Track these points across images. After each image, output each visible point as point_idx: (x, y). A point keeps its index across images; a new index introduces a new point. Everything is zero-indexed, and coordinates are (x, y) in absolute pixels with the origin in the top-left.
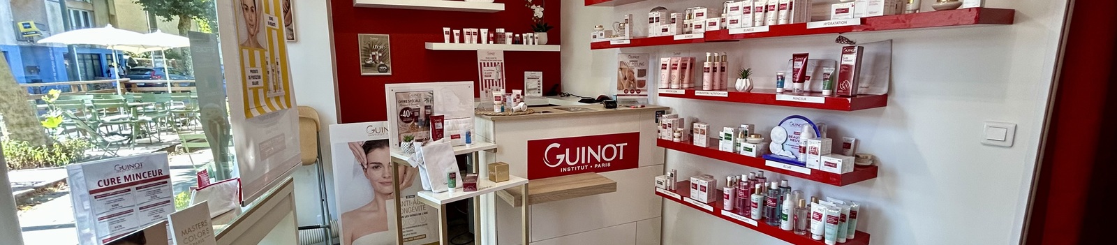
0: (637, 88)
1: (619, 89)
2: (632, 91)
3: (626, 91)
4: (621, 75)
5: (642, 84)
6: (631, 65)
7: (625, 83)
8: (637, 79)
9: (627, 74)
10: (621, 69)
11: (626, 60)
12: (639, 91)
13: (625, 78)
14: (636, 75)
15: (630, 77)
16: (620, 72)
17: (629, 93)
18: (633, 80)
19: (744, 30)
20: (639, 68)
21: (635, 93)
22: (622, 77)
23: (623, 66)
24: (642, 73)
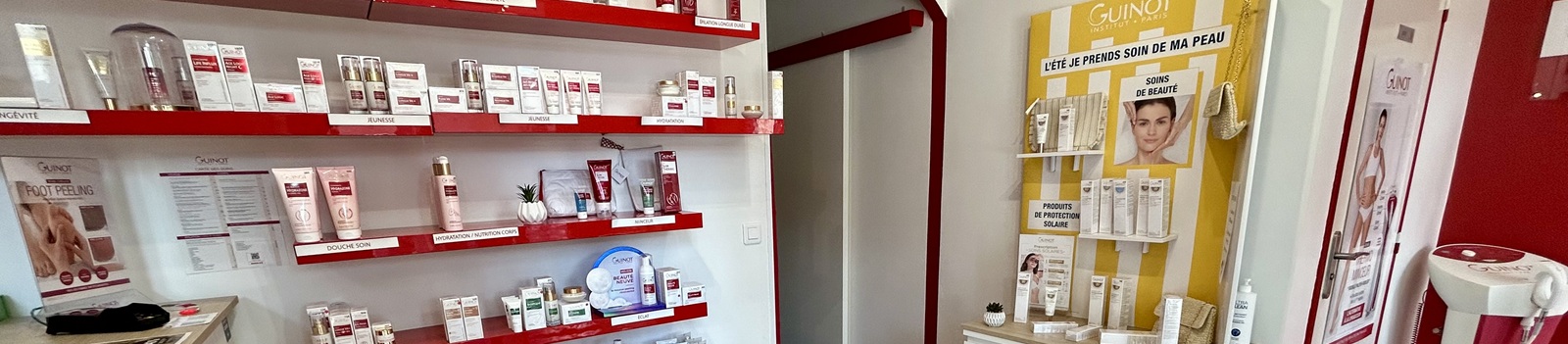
0: (96, 264)
1: (42, 273)
2: (85, 275)
3: (67, 278)
4: (33, 228)
5: (104, 249)
6: (54, 194)
7: (56, 254)
8: (87, 235)
9: (51, 224)
10: (27, 207)
11: (36, 178)
12: (102, 272)
13: (51, 238)
14: (79, 225)
15: (64, 231)
16: (27, 218)
17: (77, 282)
18: (77, 241)
19: (531, 119)
20: (84, 204)
21: (95, 279)
22: (38, 235)
23: (32, 200)
24: (95, 217)
